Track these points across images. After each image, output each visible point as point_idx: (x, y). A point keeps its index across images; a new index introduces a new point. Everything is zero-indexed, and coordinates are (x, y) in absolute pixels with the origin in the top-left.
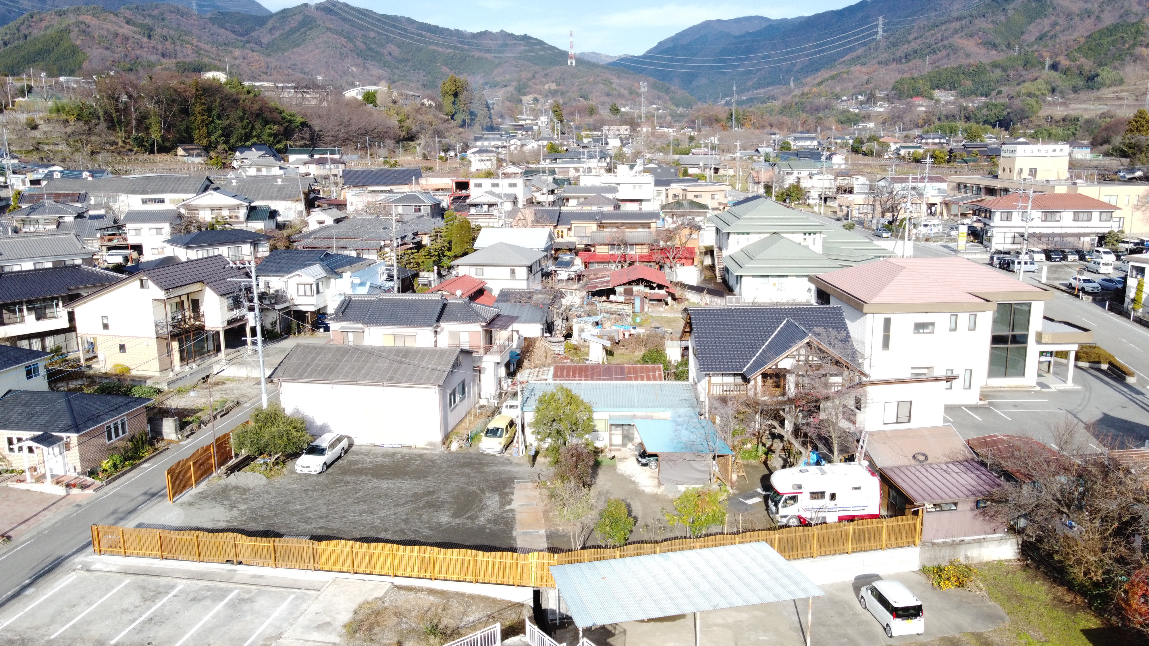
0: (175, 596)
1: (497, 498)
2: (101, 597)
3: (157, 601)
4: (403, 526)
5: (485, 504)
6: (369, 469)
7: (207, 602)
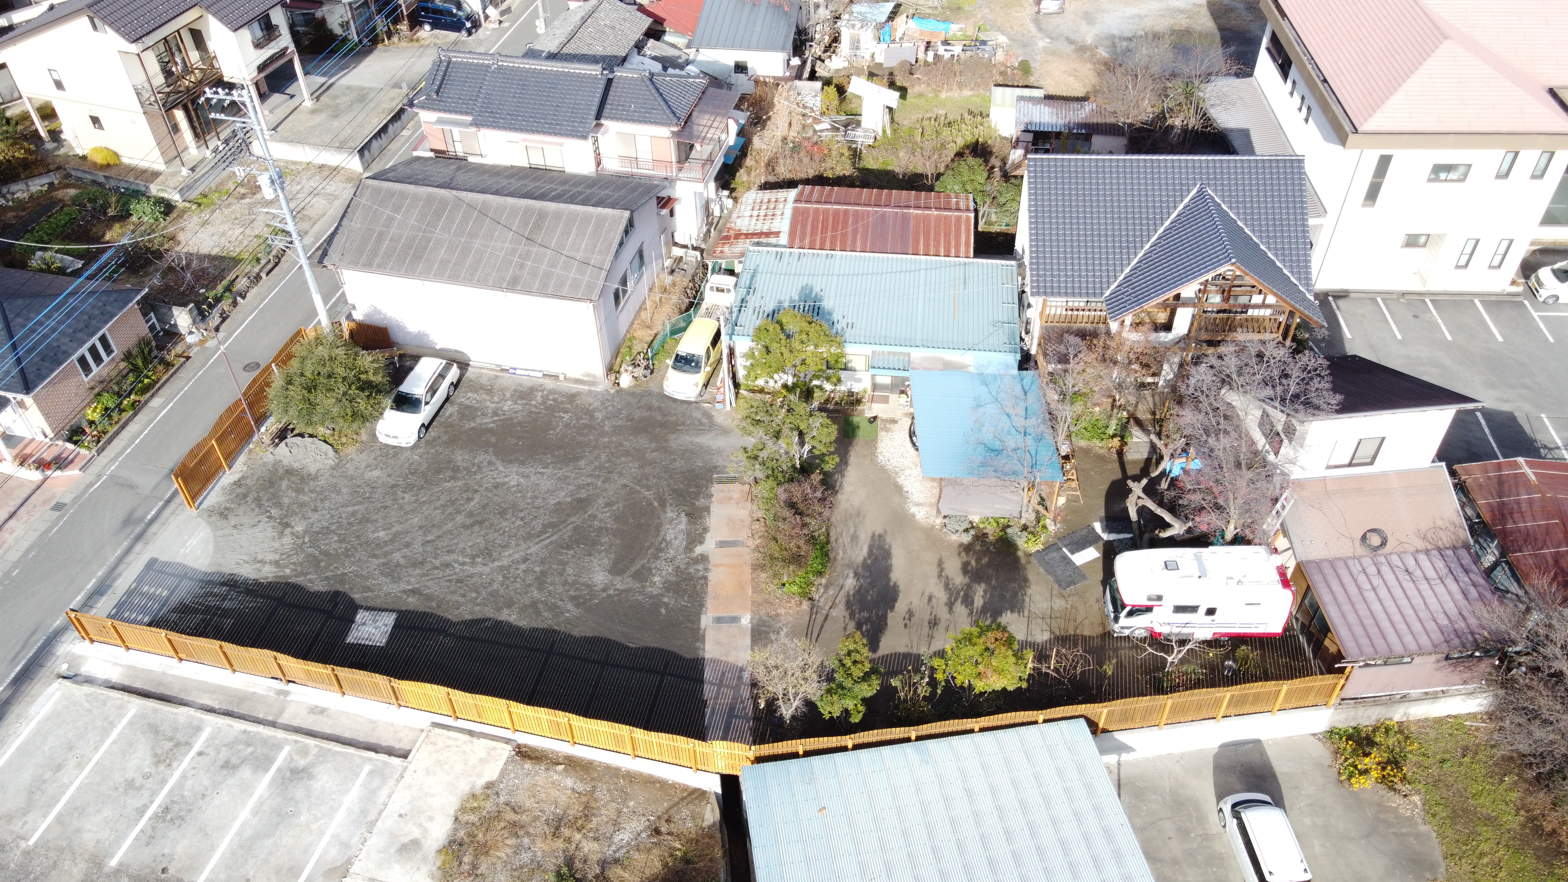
0: (200, 754)
1: (683, 523)
2: (97, 749)
3: (175, 764)
4: (536, 594)
5: (664, 540)
6: (492, 431)
7: (246, 773)
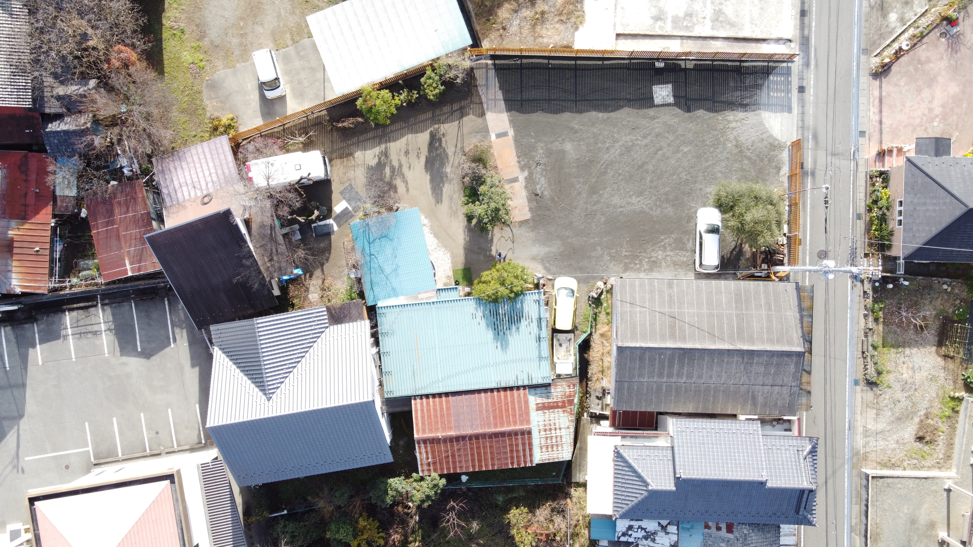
0: (704, 18)
3: (712, 11)
4: (595, 130)
5: (545, 177)
6: (661, 233)
7: (680, 14)
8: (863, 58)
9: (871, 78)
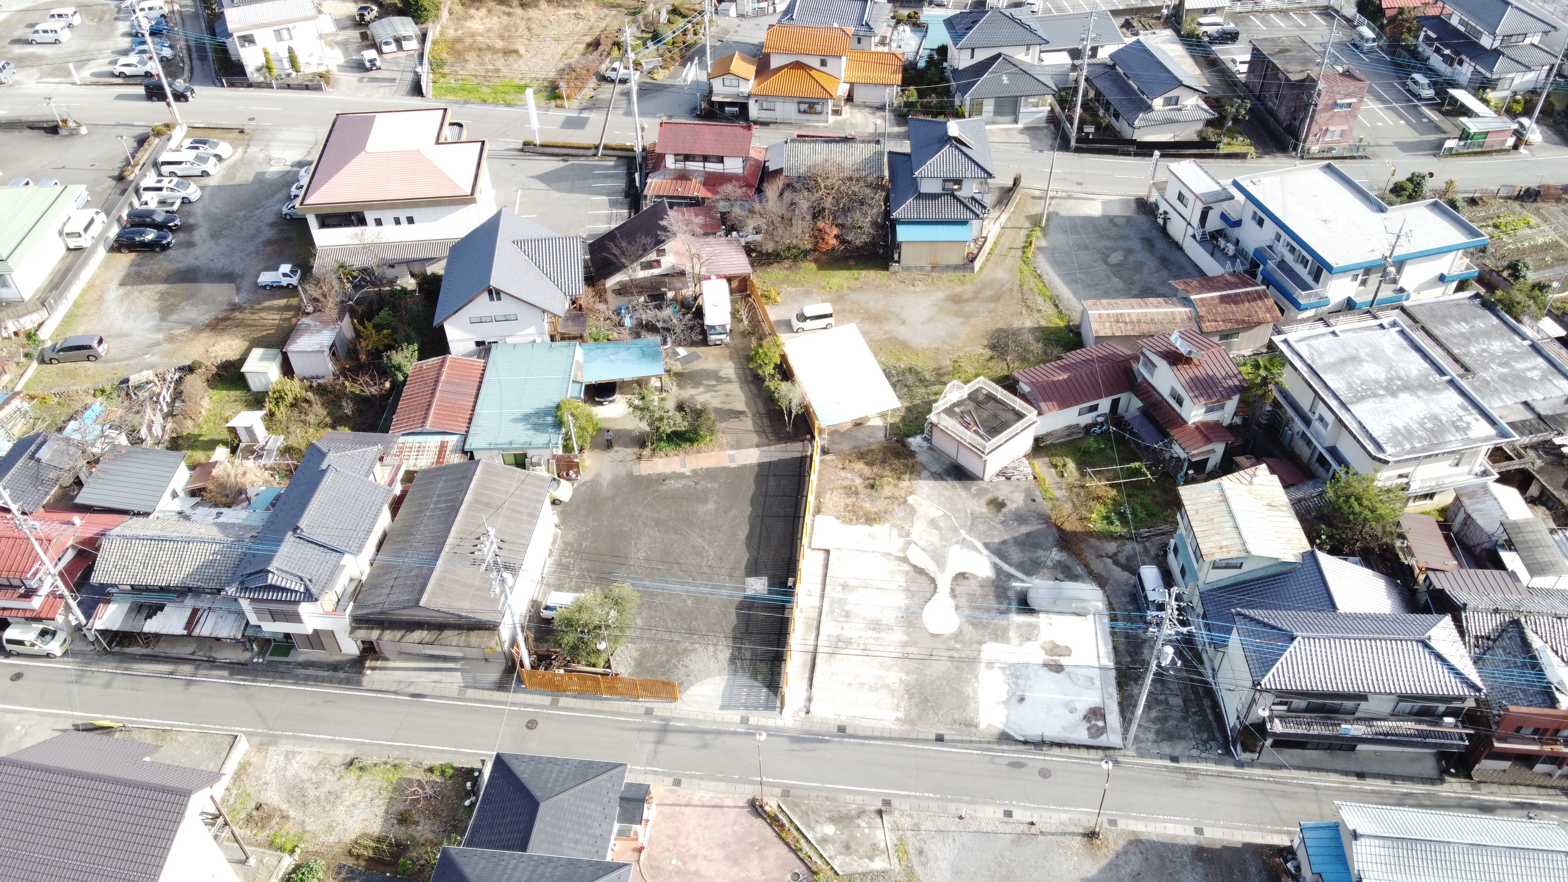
8: (778, 791)
9: (750, 797)
